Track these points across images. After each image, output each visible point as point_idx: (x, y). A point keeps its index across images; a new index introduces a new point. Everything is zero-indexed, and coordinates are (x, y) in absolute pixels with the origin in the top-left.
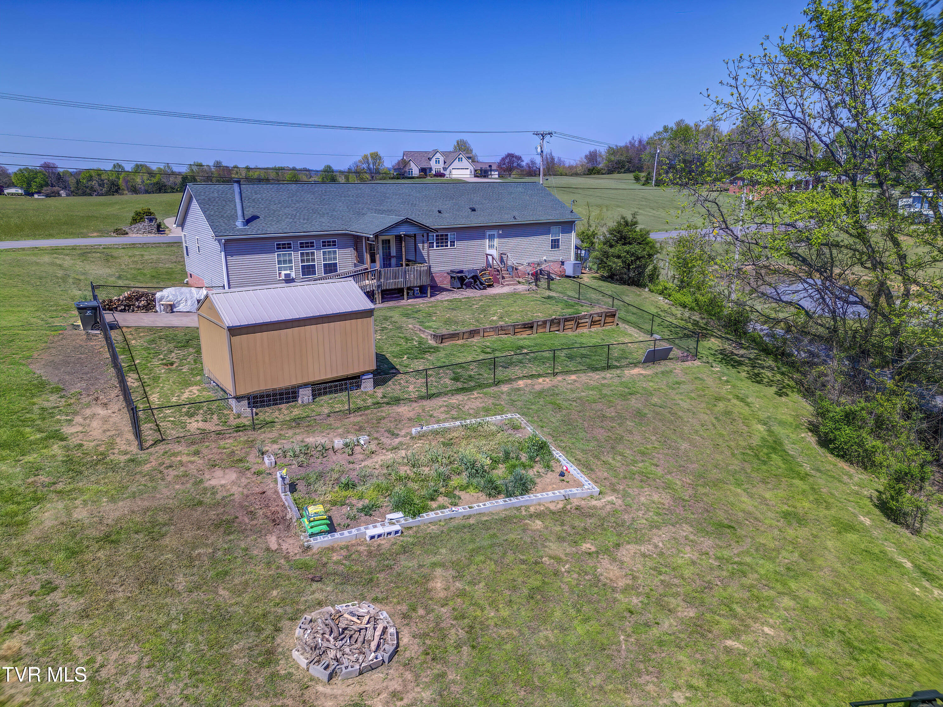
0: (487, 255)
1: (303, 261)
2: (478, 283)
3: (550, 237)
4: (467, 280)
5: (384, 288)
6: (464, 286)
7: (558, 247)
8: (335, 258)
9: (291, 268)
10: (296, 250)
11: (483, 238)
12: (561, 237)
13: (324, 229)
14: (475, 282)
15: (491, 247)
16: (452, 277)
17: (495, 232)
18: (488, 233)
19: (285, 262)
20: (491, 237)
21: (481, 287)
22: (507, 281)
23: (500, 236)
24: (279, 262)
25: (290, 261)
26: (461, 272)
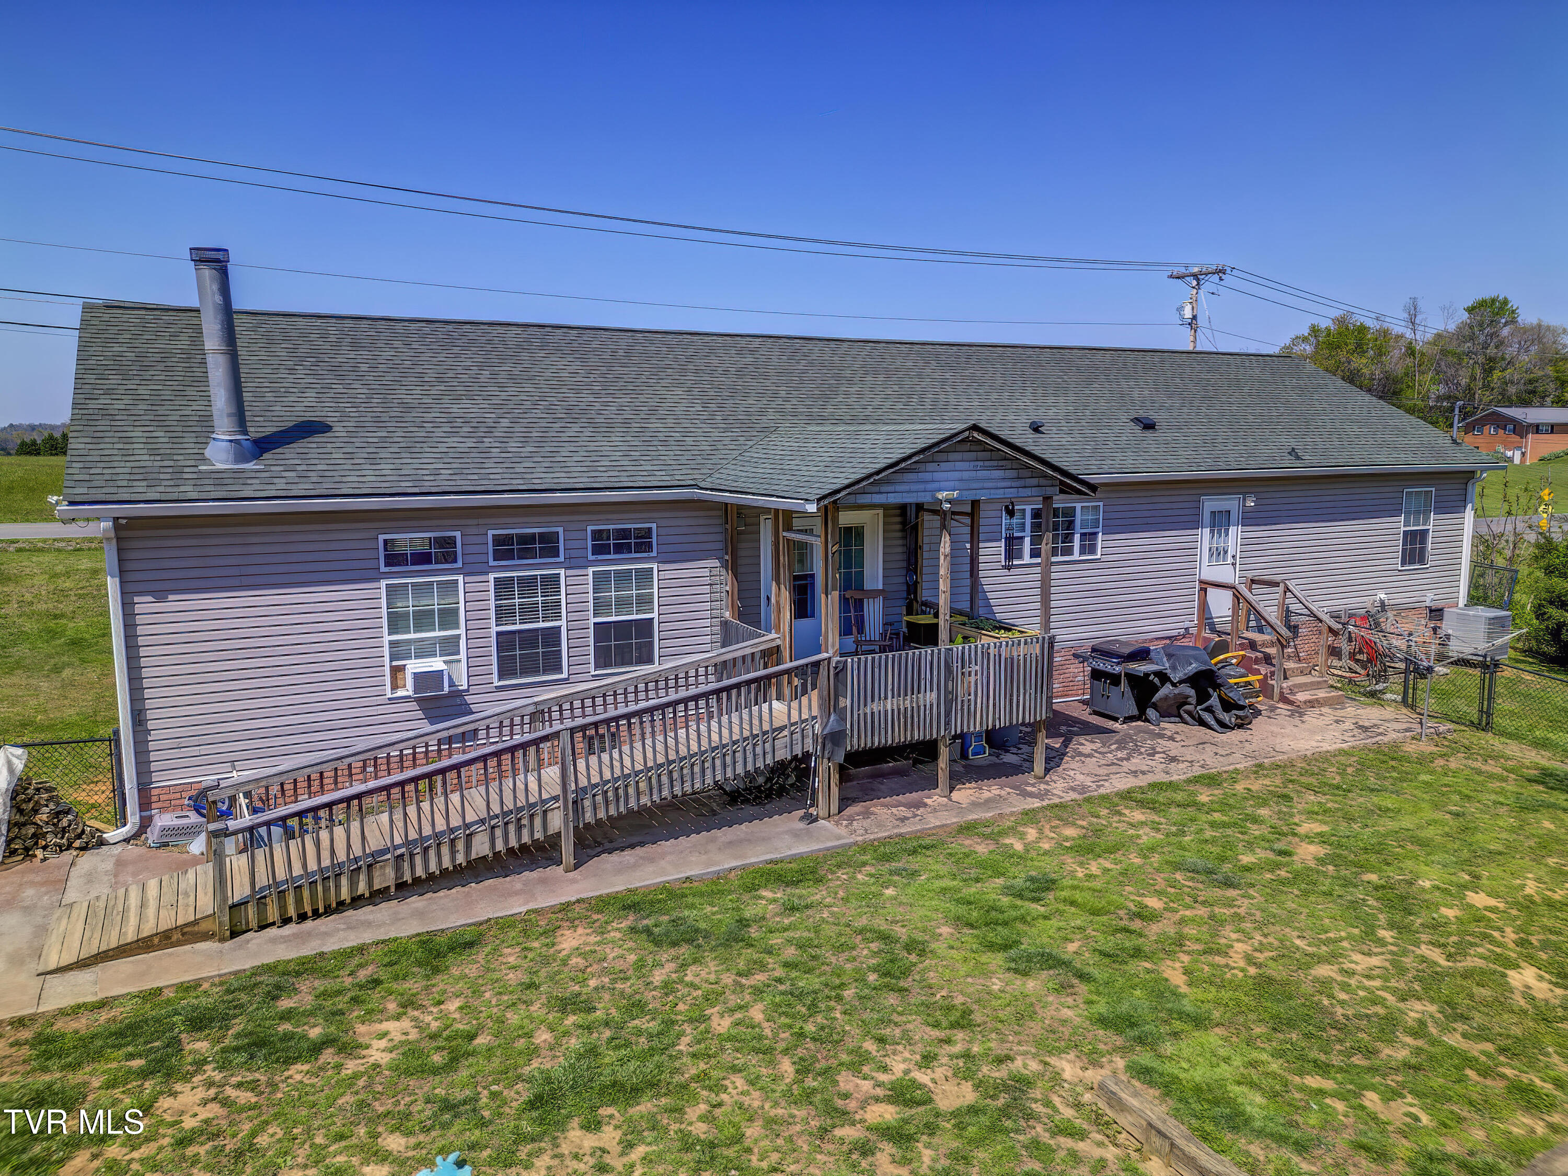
0: (1205, 586)
1: (502, 614)
2: (1214, 701)
3: (1399, 525)
4: (1166, 690)
5: (853, 743)
6: (1151, 713)
7: (1422, 560)
8: (645, 602)
9: (449, 647)
10: (474, 569)
11: (1194, 523)
12: (1433, 524)
13: (604, 479)
14: (1203, 697)
15: (1219, 554)
16: (1096, 675)
17: (1231, 503)
18: (1210, 504)
19: (423, 619)
20: (1220, 522)
21: (1225, 717)
22: (1303, 687)
23: (1249, 519)
24: (396, 622)
25: (449, 617)
26: (1142, 654)
